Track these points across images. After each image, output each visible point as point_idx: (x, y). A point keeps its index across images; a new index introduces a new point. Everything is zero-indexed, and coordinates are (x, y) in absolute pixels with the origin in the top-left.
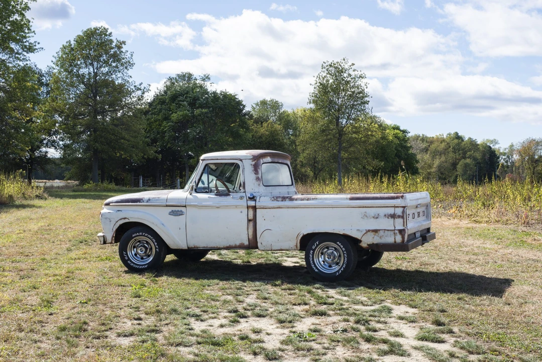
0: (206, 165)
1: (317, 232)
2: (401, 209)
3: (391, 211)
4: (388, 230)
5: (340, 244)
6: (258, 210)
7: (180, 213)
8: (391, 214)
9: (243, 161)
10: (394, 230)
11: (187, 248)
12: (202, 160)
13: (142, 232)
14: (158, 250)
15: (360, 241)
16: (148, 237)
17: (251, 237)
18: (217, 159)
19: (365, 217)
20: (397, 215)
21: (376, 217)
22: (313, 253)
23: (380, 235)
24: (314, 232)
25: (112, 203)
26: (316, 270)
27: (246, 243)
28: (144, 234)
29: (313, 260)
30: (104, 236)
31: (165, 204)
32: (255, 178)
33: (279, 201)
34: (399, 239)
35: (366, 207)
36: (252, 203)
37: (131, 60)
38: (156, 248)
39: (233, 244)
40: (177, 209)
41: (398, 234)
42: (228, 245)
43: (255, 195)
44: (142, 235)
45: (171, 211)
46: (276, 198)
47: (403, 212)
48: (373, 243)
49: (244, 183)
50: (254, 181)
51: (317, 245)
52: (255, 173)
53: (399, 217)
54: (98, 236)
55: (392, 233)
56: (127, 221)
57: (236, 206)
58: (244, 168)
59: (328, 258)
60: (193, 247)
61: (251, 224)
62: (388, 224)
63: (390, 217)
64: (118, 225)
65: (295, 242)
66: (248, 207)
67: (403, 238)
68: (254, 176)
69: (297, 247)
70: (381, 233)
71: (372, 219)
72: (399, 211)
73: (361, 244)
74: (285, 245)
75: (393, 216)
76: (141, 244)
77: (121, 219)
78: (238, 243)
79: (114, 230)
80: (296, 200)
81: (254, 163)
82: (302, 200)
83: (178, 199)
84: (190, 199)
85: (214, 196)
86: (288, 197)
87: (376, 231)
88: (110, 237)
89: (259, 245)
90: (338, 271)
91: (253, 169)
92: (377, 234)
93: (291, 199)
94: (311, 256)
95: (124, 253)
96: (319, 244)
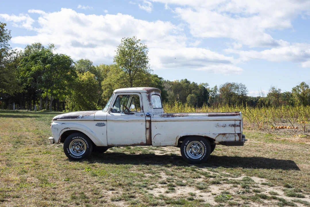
0: (118, 96)
1: (189, 135)
2: (239, 122)
3: (233, 123)
4: (231, 134)
5: (202, 142)
6: (152, 123)
7: (103, 125)
8: (233, 124)
9: (141, 93)
10: (235, 133)
11: (107, 146)
12: (115, 93)
13: (79, 136)
14: (88, 147)
15: (215, 140)
16: (82, 140)
17: (148, 139)
18: (125, 93)
19: (217, 126)
20: (236, 125)
21: (224, 126)
22: (186, 147)
23: (226, 137)
24: (187, 135)
25: (59, 119)
26: (188, 158)
27: (145, 142)
28: (79, 137)
29: (186, 152)
30: (53, 139)
31: (93, 119)
32: (149, 104)
33: (165, 117)
34: (237, 138)
35: (218, 120)
36: (148, 119)
37: (10, 35)
38: (87, 146)
39: (136, 143)
40: (101, 122)
41: (237, 136)
42: (133, 144)
43: (150, 113)
44: (78, 138)
45: (97, 123)
46: (163, 116)
47: (240, 123)
48: (222, 141)
49: (143, 107)
50: (149, 105)
51: (188, 143)
52: (149, 101)
53: (238, 126)
54: (49, 139)
55: (234, 135)
56: (68, 129)
57: (139, 121)
58: (142, 98)
59: (195, 150)
60: (111, 145)
61: (148, 131)
62: (231, 130)
63: (232, 126)
64: (63, 132)
65: (175, 141)
66: (146, 121)
67: (240, 138)
68: (148, 102)
69: (176, 144)
70: (227, 135)
71: (222, 127)
72: (237, 123)
73: (215, 142)
74: (169, 143)
75: (234, 126)
76: (77, 144)
77: (65, 129)
78: (139, 142)
79: (60, 135)
80: (176, 116)
81: (148, 95)
82: (179, 116)
83: (102, 117)
84: (109, 116)
85: (124, 115)
86: (170, 115)
88: (57, 139)
89: (153, 143)
90: (201, 157)
91: (148, 98)
92: (225, 136)
93: (173, 116)
94: (185, 149)
95: (67, 149)
96: (190, 142)
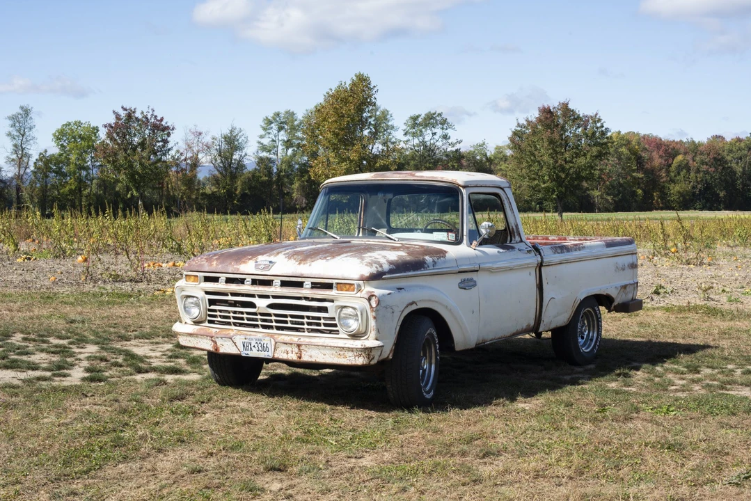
0: (469, 196)
2: (635, 257)
3: (631, 259)
6: (543, 269)
7: (472, 283)
8: (631, 264)
9: (505, 189)
10: (633, 284)
11: (474, 345)
12: (464, 187)
14: (438, 357)
15: (613, 302)
16: (433, 336)
17: (537, 312)
19: (617, 269)
22: (580, 326)
23: (626, 292)
24: (588, 295)
25: (384, 273)
26: (581, 351)
27: (533, 322)
28: (431, 330)
29: (579, 336)
33: (559, 253)
34: (635, 294)
35: (616, 256)
36: (538, 259)
38: (436, 354)
39: (519, 327)
42: (515, 330)
44: (429, 334)
46: (554, 249)
49: (517, 226)
55: (633, 287)
56: (414, 307)
58: (510, 202)
60: (481, 342)
61: (539, 292)
62: (630, 277)
63: (631, 268)
64: (402, 319)
65: (569, 314)
66: (537, 266)
69: (568, 320)
70: (628, 289)
71: (621, 271)
74: (561, 319)
75: (633, 266)
77: (407, 306)
78: (524, 325)
79: (397, 329)
80: (571, 250)
82: (576, 249)
83: (469, 259)
84: (480, 257)
87: (625, 287)
88: (389, 346)
89: (541, 324)
90: (595, 347)
93: (567, 250)
96: (584, 312)
